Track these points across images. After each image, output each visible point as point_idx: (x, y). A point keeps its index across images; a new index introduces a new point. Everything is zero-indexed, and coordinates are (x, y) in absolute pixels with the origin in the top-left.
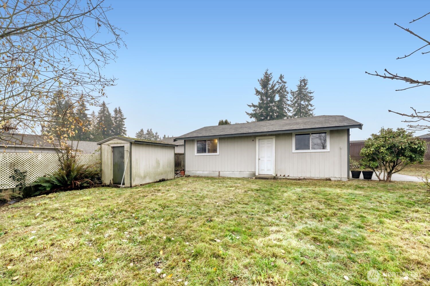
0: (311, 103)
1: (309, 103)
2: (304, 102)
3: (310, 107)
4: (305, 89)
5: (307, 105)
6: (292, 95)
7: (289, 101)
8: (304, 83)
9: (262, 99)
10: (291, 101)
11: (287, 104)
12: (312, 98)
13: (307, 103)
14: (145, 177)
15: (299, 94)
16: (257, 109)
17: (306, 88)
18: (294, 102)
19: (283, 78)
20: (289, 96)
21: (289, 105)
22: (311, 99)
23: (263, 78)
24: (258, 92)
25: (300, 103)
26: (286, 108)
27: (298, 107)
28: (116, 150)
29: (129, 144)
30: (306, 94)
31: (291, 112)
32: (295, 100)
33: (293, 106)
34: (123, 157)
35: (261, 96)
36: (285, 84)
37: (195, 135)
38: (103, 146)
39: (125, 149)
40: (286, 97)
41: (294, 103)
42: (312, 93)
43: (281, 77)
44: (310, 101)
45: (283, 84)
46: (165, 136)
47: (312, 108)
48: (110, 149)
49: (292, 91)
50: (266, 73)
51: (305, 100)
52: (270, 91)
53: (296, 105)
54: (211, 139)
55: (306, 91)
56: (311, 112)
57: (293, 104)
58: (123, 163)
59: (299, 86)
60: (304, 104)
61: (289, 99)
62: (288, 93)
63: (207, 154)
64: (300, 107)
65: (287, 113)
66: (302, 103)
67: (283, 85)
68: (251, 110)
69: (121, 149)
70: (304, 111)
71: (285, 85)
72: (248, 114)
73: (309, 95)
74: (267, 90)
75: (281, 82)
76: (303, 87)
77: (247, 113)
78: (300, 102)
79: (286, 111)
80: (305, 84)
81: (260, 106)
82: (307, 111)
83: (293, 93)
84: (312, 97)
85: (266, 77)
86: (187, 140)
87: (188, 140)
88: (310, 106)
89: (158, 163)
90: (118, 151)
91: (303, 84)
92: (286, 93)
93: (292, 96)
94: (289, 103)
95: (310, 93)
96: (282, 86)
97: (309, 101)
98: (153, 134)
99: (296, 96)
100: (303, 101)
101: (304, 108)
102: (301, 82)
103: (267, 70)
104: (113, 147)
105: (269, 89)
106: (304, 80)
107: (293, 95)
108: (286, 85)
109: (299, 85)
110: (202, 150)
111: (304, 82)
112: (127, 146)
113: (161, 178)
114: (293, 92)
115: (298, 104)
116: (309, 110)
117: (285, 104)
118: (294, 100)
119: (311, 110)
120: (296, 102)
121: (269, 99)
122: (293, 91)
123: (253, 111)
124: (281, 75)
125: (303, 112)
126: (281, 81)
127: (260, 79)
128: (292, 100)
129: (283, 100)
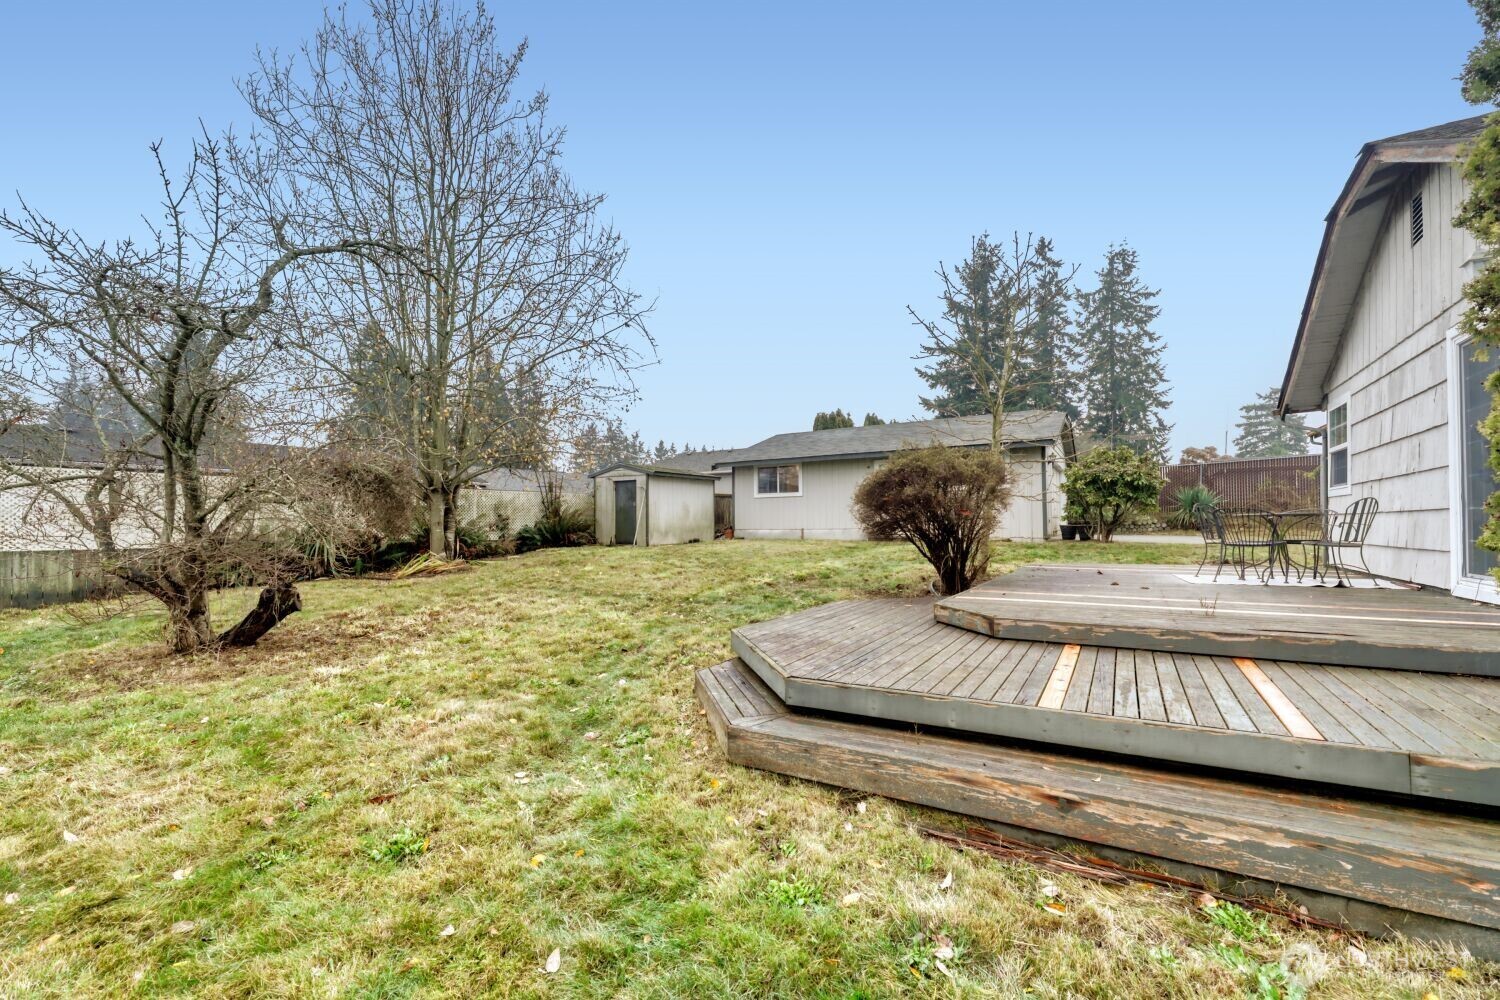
0: (1149, 327)
1: (1142, 329)
2: (1126, 325)
3: (1146, 343)
4: (1126, 284)
5: (1138, 337)
6: (1081, 304)
7: (1070, 323)
8: (1125, 264)
9: (967, 328)
10: (1081, 326)
11: (1067, 335)
12: (1155, 312)
13: (1134, 329)
14: (666, 533)
15: (1105, 300)
16: (952, 360)
17: (1128, 279)
18: (1089, 327)
19: (1050, 250)
20: (1072, 309)
21: (1072, 339)
22: (1149, 314)
23: (970, 262)
24: (955, 307)
25: (1112, 331)
26: (1062, 347)
27: (1105, 345)
28: (622, 489)
29: (644, 478)
30: (1132, 299)
31: (1081, 359)
32: (1094, 320)
33: (1085, 340)
34: (633, 498)
35: (966, 320)
36: (1056, 269)
37: (753, 456)
38: (598, 480)
39: (638, 485)
40: (1061, 313)
41: (1088, 331)
42: (1154, 295)
43: (1043, 248)
44: (1145, 322)
45: (1049, 268)
46: (661, 443)
47: (1157, 345)
48: (611, 486)
49: (1078, 291)
50: (982, 245)
51: (1127, 320)
52: (995, 302)
53: (1097, 336)
54: (787, 464)
55: (1133, 290)
56: (1152, 360)
57: (1083, 336)
58: (634, 509)
59: (1106, 275)
60: (1125, 331)
61: (1072, 317)
62: (1067, 298)
63: (778, 494)
64: (1112, 344)
65: (1065, 364)
66: (1119, 328)
67: (1049, 272)
68: (933, 363)
69: (630, 485)
70: (1125, 356)
71: (1056, 274)
72: (922, 374)
73: (1143, 302)
74: (986, 299)
75: (1043, 263)
76: (1119, 276)
77: (920, 372)
78: (1111, 326)
79: (1064, 358)
80: (1128, 268)
81: (961, 350)
82: (1136, 357)
83: (1084, 298)
84: (1151, 308)
85: (982, 257)
86: (739, 468)
87: (740, 466)
88: (1146, 339)
89: (686, 510)
90: (624, 489)
91: (1121, 268)
92: (1059, 299)
93: (1080, 309)
94: (1072, 329)
95: (1147, 295)
96: (1045, 277)
97: (1140, 322)
98: (626, 439)
99: (1096, 308)
100: (1121, 324)
101: (1127, 346)
102: (1112, 262)
103: (986, 236)
104: (616, 483)
105: (991, 295)
106: (1123, 254)
107: (1086, 306)
108: (1063, 273)
109: (1106, 271)
110: (768, 487)
111: (1124, 259)
112: (641, 480)
113: (692, 538)
114: (1086, 296)
115: (1104, 334)
116: (1147, 352)
117: (1059, 333)
118: (1088, 319)
119: (1152, 354)
120: (1098, 327)
121: (992, 326)
122: (1084, 291)
123: (941, 364)
124: (1042, 240)
125: (1122, 360)
126: (1044, 259)
127: (961, 265)
128: (1082, 319)
129: (1052, 322)
